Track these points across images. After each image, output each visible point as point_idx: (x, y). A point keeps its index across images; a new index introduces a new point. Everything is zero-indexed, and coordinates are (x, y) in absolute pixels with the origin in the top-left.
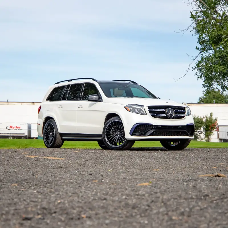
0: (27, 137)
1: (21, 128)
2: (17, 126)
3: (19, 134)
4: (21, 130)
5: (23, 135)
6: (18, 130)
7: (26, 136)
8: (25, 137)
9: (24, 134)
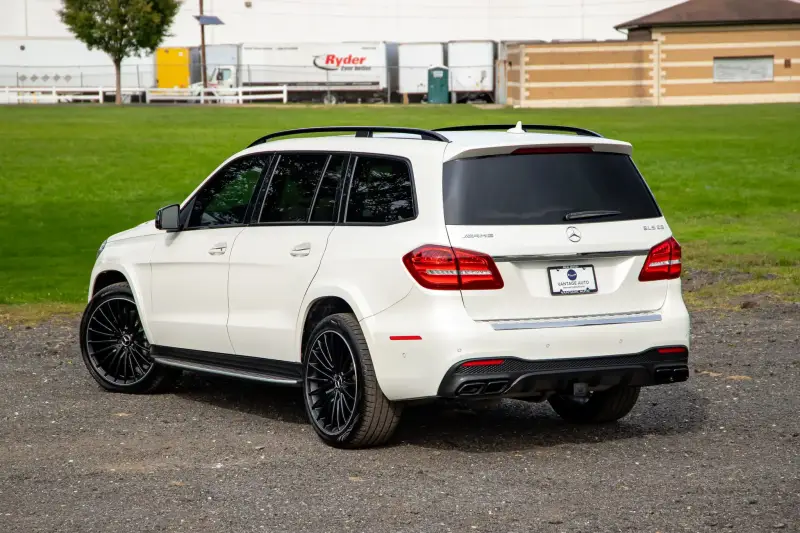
0: (389, 95)
1: (365, 64)
2: (350, 57)
3: (358, 84)
4: (368, 68)
5: (374, 88)
6: (357, 68)
7: (384, 91)
8: (382, 96)
9: (377, 83)
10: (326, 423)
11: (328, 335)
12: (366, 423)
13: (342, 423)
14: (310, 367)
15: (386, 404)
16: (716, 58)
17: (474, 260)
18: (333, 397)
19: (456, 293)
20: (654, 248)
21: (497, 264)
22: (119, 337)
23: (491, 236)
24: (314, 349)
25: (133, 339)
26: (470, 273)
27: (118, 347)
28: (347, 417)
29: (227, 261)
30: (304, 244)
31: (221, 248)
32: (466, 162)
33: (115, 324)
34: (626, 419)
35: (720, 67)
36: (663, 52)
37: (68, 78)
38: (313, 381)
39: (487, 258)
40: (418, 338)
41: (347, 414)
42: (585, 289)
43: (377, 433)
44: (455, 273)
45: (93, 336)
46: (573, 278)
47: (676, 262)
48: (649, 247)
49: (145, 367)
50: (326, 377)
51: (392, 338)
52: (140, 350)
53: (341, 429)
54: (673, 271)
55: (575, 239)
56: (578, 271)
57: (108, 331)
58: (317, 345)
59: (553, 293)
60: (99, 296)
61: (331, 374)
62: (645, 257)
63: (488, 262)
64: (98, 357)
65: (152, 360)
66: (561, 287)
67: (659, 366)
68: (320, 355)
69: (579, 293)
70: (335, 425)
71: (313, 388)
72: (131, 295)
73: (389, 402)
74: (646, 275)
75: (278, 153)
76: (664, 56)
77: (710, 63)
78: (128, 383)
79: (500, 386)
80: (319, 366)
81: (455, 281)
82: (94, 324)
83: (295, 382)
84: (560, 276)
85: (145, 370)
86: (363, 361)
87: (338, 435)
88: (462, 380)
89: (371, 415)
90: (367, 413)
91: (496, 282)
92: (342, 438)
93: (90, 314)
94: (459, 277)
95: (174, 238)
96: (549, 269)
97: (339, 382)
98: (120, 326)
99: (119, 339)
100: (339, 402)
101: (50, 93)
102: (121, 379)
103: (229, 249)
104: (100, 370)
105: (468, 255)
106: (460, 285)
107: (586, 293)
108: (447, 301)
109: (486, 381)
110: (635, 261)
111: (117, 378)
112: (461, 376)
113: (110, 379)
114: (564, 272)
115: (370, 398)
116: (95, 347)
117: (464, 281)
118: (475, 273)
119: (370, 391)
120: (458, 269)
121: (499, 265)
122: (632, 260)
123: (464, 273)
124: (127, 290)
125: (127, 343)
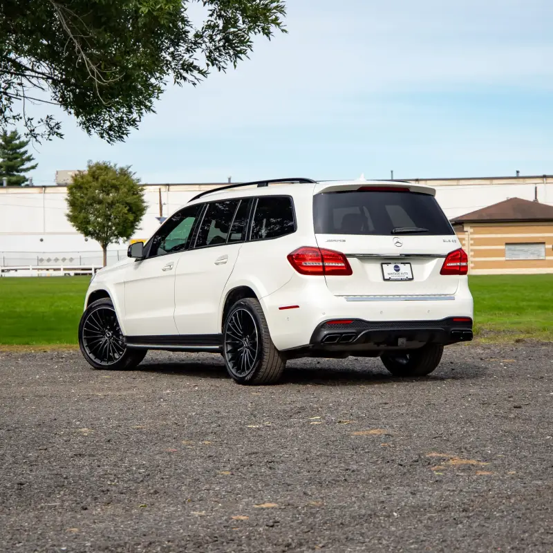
10: (237, 370)
11: (239, 312)
12: (264, 367)
13: (248, 369)
14: (227, 334)
15: (276, 354)
16: (507, 244)
17: (333, 256)
18: (242, 352)
19: (321, 277)
20: (450, 254)
21: (348, 259)
22: (104, 334)
23: (344, 241)
24: (230, 322)
25: (112, 334)
26: (331, 264)
27: (103, 340)
28: (251, 364)
29: (174, 274)
30: (223, 256)
31: (170, 267)
32: (327, 195)
33: (101, 326)
34: (433, 374)
35: (509, 250)
36: (472, 239)
37: (71, 260)
38: (229, 343)
39: (342, 255)
40: (297, 307)
41: (251, 361)
42: (405, 277)
43: (271, 374)
44: (321, 264)
45: (87, 333)
46: (398, 270)
47: (464, 264)
48: (446, 253)
49: (121, 353)
50: (238, 340)
51: (280, 309)
52: (117, 341)
53: (247, 372)
54: (462, 270)
55: (398, 244)
56: (401, 266)
57: (97, 330)
58: (232, 320)
59: (385, 280)
60: (91, 307)
61: (241, 338)
62: (444, 259)
63: (343, 257)
64: (90, 347)
65: (125, 346)
66: (390, 276)
67: (453, 329)
68: (234, 326)
69: (402, 280)
70: (243, 370)
71: (229, 348)
72: (112, 306)
73: (279, 352)
74: (445, 271)
75: (207, 203)
76: (472, 242)
77: (503, 247)
78: (110, 364)
79: (350, 337)
80: (234, 333)
81: (321, 270)
82: (87, 326)
83: (218, 347)
84: (389, 269)
85: (121, 355)
86: (262, 326)
87: (246, 376)
88: (326, 332)
89: (267, 361)
90: (265, 360)
91: (347, 271)
92: (248, 377)
93: (85, 320)
94: (324, 267)
95: (140, 264)
96: (382, 264)
97: (246, 343)
98: (104, 326)
99: (104, 335)
100: (246, 355)
101: (59, 269)
102: (104, 361)
103: (175, 266)
104: (91, 355)
105: (330, 253)
106: (324, 272)
107: (405, 280)
108: (315, 283)
109: (342, 334)
110: (437, 262)
111: (102, 360)
112: (324, 331)
113: (98, 361)
114: (392, 266)
115: (266, 350)
116: (88, 341)
117: (327, 269)
118: (334, 264)
119: (266, 345)
120: (323, 262)
121: (350, 260)
122: (435, 261)
123: (327, 264)
124: (109, 302)
125: (109, 337)
